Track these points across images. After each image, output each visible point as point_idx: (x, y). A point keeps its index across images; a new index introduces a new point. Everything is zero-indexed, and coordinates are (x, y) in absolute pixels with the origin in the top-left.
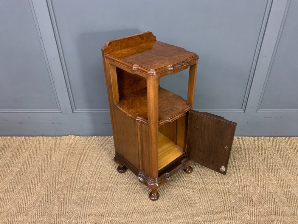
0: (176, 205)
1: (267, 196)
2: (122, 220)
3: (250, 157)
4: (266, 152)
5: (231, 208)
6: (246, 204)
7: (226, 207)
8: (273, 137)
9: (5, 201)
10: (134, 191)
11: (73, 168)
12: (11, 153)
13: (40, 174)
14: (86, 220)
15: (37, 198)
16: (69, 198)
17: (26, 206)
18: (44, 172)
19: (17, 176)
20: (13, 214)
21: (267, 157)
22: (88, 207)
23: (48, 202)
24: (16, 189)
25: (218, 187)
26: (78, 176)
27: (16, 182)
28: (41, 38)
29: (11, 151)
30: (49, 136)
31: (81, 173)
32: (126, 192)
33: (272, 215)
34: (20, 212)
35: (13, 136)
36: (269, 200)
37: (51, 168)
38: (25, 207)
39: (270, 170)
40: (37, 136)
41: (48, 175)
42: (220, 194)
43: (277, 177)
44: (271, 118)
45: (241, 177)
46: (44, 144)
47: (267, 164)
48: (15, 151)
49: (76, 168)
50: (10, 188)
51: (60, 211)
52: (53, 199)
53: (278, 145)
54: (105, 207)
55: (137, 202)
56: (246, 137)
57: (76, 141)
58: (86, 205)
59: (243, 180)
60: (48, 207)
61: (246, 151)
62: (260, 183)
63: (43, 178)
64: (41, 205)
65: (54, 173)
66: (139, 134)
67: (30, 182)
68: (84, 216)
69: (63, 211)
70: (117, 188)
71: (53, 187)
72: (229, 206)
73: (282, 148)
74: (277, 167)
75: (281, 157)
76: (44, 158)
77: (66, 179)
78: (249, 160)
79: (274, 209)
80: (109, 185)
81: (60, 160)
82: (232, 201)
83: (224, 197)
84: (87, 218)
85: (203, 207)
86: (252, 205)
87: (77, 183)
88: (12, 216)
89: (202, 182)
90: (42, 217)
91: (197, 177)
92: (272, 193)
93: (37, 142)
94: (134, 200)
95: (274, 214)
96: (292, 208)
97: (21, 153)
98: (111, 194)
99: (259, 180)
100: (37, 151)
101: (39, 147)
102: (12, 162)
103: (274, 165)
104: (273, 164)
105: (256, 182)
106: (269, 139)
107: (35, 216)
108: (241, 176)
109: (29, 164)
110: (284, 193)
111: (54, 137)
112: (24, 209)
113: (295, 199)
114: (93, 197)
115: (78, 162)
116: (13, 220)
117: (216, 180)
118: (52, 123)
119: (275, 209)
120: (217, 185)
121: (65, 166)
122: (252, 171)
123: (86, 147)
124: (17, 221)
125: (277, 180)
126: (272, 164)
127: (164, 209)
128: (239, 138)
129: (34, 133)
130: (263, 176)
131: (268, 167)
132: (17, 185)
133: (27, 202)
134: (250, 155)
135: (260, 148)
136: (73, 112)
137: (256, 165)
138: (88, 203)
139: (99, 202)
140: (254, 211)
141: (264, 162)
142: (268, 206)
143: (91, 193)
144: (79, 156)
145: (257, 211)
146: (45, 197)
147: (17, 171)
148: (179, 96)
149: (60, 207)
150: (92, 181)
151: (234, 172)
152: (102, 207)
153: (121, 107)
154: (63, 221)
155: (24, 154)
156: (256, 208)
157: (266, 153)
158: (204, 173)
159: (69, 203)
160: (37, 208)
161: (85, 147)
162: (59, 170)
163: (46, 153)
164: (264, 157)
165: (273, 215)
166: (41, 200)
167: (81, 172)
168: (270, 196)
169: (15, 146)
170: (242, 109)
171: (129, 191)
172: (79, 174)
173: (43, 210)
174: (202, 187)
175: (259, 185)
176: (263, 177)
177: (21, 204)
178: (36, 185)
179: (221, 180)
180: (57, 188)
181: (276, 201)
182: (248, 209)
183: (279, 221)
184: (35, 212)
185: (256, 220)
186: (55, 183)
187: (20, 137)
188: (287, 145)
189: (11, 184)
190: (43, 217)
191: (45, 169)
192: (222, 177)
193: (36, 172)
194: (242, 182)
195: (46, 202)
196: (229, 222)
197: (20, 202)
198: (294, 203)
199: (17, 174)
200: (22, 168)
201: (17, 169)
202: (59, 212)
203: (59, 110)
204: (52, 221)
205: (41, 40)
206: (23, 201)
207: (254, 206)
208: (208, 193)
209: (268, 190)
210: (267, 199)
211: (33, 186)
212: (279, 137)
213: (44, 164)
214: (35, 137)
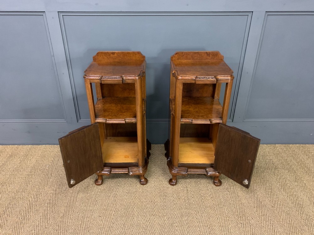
0: (171, 201)
2: (124, 214)
5: (220, 203)
7: (215, 202)
9: (17, 200)
10: (134, 190)
12: (19, 159)
13: (48, 177)
14: (92, 214)
15: (46, 197)
16: (76, 197)
17: (37, 204)
18: (52, 176)
19: (26, 179)
20: (25, 210)
22: (93, 204)
24: (26, 189)
27: (26, 183)
28: (54, 56)
32: (127, 191)
34: (31, 208)
35: (20, 145)
37: (57, 172)
39: (255, 172)
40: (43, 145)
41: (55, 178)
43: (261, 177)
44: (256, 127)
46: (49, 151)
48: (23, 158)
50: (21, 189)
51: (68, 207)
52: (61, 198)
54: (108, 204)
55: (137, 199)
60: (57, 203)
63: (51, 180)
64: (50, 202)
65: (61, 176)
67: (39, 184)
68: (89, 211)
69: (70, 207)
70: (119, 188)
71: (61, 187)
73: (267, 154)
74: (261, 169)
75: (265, 161)
76: (50, 164)
79: (256, 203)
82: (221, 197)
83: (214, 194)
84: (92, 212)
85: (195, 202)
87: (82, 184)
88: (25, 212)
92: (256, 191)
93: (43, 150)
94: (134, 198)
96: (272, 202)
97: (29, 160)
98: (113, 193)
100: (43, 157)
101: (45, 154)
102: (20, 167)
107: (45, 211)
109: (37, 168)
110: (266, 190)
112: (35, 205)
113: (276, 195)
114: (97, 195)
116: (26, 215)
118: (58, 132)
124: (29, 215)
125: (261, 180)
127: (161, 205)
129: (40, 141)
132: (27, 186)
133: (37, 200)
136: (78, 122)
138: (92, 200)
139: (103, 199)
140: (239, 205)
142: (251, 201)
143: (95, 193)
146: (53, 195)
147: (26, 175)
149: (67, 204)
154: (71, 215)
155: (32, 160)
156: (241, 203)
159: (76, 201)
160: (46, 204)
163: (52, 159)
165: (256, 208)
166: (50, 198)
169: (22, 153)
170: (230, 119)
171: (130, 191)
173: (53, 206)
174: (194, 186)
177: (32, 202)
178: (44, 186)
181: (259, 197)
182: (234, 204)
183: (261, 212)
184: (45, 208)
185: (241, 212)
186: (62, 184)
187: (26, 146)
188: (271, 151)
189: (21, 186)
190: (53, 212)
191: (52, 173)
193: (44, 176)
195: (55, 200)
196: (217, 214)
198: (274, 198)
199: (26, 177)
200: (30, 172)
201: (26, 173)
202: (67, 207)
203: (65, 120)
204: (61, 215)
205: (53, 58)
206: (34, 200)
207: (240, 200)
208: (201, 191)
209: (253, 188)
210: (251, 195)
211: (41, 187)
212: (265, 144)
213: (51, 169)
214: (41, 146)
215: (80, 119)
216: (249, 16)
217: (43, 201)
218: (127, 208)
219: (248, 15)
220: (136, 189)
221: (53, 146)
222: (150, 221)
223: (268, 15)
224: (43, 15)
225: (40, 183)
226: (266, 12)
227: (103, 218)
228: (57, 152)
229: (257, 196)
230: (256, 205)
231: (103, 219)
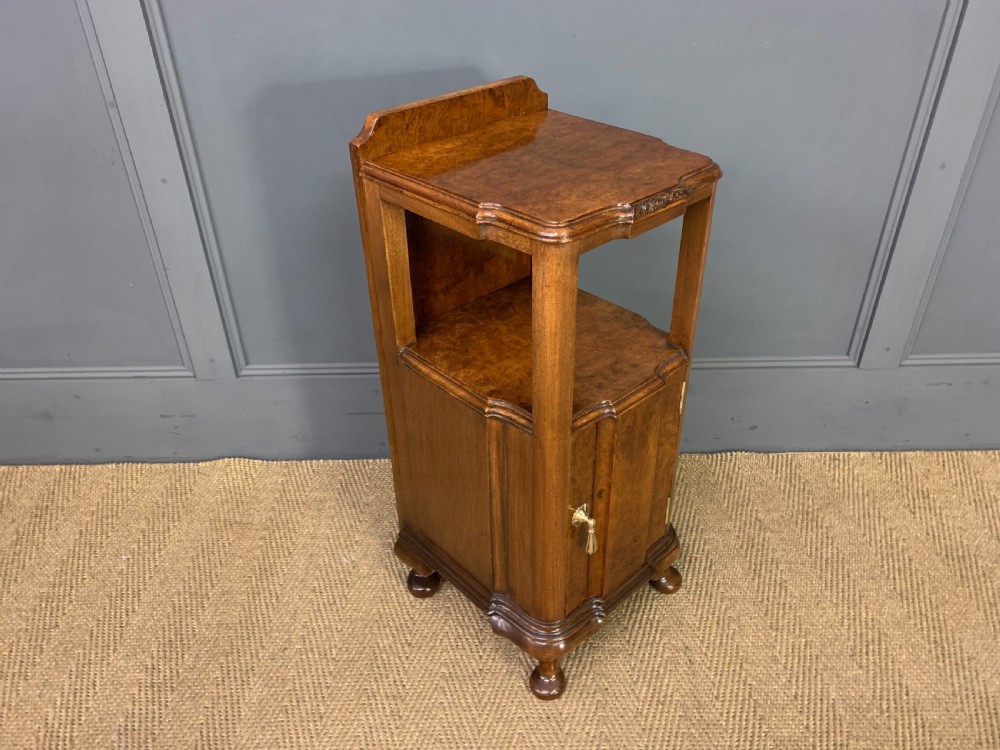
0: (630, 714)
1: (955, 674)
3: (882, 528)
4: (935, 509)
5: (831, 723)
6: (885, 707)
7: (812, 718)
8: (954, 453)
10: (474, 664)
11: (246, 581)
12: (12, 529)
15: (115, 699)
16: (235, 698)
17: (75, 734)
18: (139, 600)
19: (37, 617)
21: (943, 524)
22: (306, 732)
23: (157, 715)
24: (34, 665)
25: (776, 641)
26: (265, 612)
27: (34, 638)
28: (115, 104)
29: (13, 521)
30: (152, 461)
31: (274, 601)
32: (444, 670)
33: (981, 744)
35: (18, 464)
36: (967, 690)
37: (162, 582)
38: (71, 736)
39: (958, 573)
40: (108, 463)
41: (154, 609)
42: (785, 668)
43: (986, 599)
44: (950, 384)
45: (858, 602)
46: (133, 491)
47: (944, 554)
48: (27, 520)
49: (254, 583)
50: (11, 664)
52: (174, 704)
53: (974, 481)
54: (367, 730)
55: (488, 708)
56: (862, 454)
57: (250, 480)
58: (298, 723)
59: (864, 614)
60: (157, 732)
61: (866, 504)
62: (925, 624)
64: (129, 728)
65: (176, 599)
66: (494, 462)
67: (87, 638)
70: (411, 654)
71: (174, 656)
72: (825, 713)
73: (992, 493)
74: (980, 562)
75: (991, 527)
76: (135, 546)
77: (219, 624)
78: (879, 538)
79: (984, 723)
80: (381, 645)
81: (195, 554)
82: (833, 695)
83: (801, 679)
85: (727, 721)
86: (905, 709)
87: (261, 638)
89: (718, 623)
91: (698, 606)
92: (973, 663)
93: (107, 487)
94: (476, 701)
95: (988, 742)
97: (50, 528)
98: (388, 678)
99: (921, 614)
100: (107, 518)
101: (115, 501)
102: (16, 564)
103: (969, 555)
104: (966, 554)
105: (912, 622)
106: (941, 460)
108: (857, 598)
109: (81, 567)
111: (171, 466)
112: (67, 742)
114: (324, 691)
115: (261, 557)
117: (766, 615)
118: (163, 416)
119: (988, 721)
120: (774, 634)
121: (214, 576)
122: (894, 579)
123: (288, 501)
125: (985, 611)
126: (963, 552)
127: (588, 733)
128: (835, 459)
129: (97, 450)
130: (933, 597)
131: (948, 565)
132: (38, 650)
133: (76, 718)
134: (882, 520)
135: (912, 494)
136: (238, 376)
137: (906, 556)
138: (304, 715)
139: (347, 709)
140: (914, 731)
141: (934, 544)
142: (962, 710)
143: (315, 678)
144: (265, 533)
145: (927, 729)
146: (142, 693)
147: (35, 597)
148: (637, 315)
149: (201, 732)
150: (316, 627)
151: (829, 585)
152: (359, 730)
153: (423, 362)
155: (61, 531)
156: (920, 722)
157: (938, 511)
158: (721, 589)
159: (237, 717)
160: (114, 737)
161: (285, 501)
162: (193, 590)
163: (143, 525)
164: (932, 527)
166: (130, 707)
167: (274, 594)
168: (967, 673)
169: (26, 502)
170: (848, 354)
171: (457, 667)
172: (267, 605)
174: (718, 642)
175: (925, 632)
176: (933, 601)
177: (56, 725)
178: (109, 647)
179: (787, 616)
180: (189, 660)
181: (991, 690)
182: (893, 727)
186: (181, 640)
187: (44, 468)
189: (14, 649)
191: (142, 588)
192: (787, 606)
193: (107, 601)
194: (863, 624)
195: (150, 716)
197: (50, 718)
199: (38, 609)
200: (54, 586)
201: (38, 590)
203: (187, 370)
205: (113, 112)
206: (63, 714)
207: (915, 710)
208: (744, 665)
209: (959, 652)
210: (957, 685)
211: (97, 654)
212: (977, 450)
213: (136, 568)
214: (100, 467)
215: (247, 363)
217: (101, 719)
220: (481, 657)
221: (148, 466)
228: (162, 494)
229: (982, 688)
230: (982, 730)
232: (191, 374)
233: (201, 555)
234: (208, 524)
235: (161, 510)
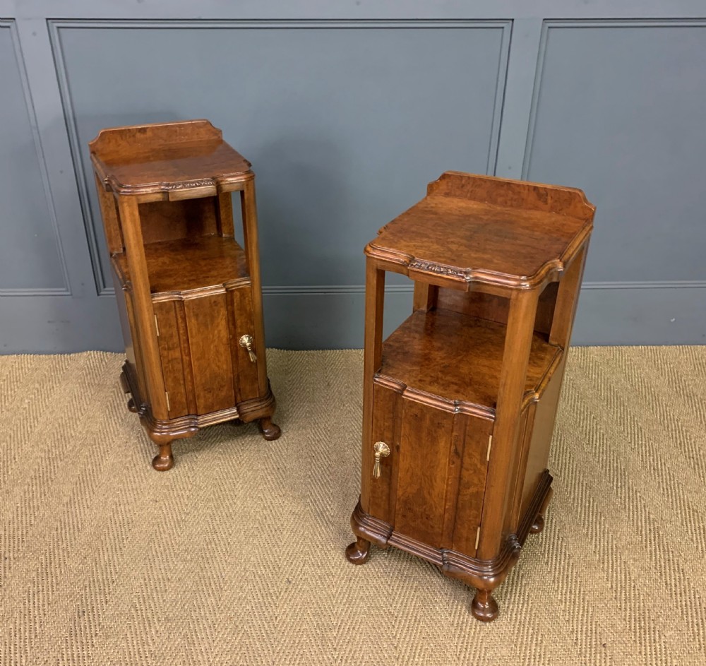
2: (212, 495)
11: (103, 412)
13: (28, 424)
14: (137, 497)
15: (28, 464)
16: (98, 464)
17: (6, 479)
18: (37, 421)
23: (52, 471)
28: (37, 127)
30: (40, 354)
31: (120, 421)
37: (51, 413)
40: (12, 354)
41: (47, 425)
46: (29, 369)
49: (107, 413)
51: (80, 484)
52: (62, 467)
55: (245, 466)
57: (104, 363)
58: (135, 473)
60: (53, 478)
63: (36, 430)
64: (37, 476)
67: (8, 438)
68: (131, 491)
69: (86, 484)
71: (61, 445)
76: (33, 396)
77: (87, 432)
81: (70, 399)
84: (138, 494)
87: (112, 439)
90: (43, 495)
93: (12, 367)
94: (238, 462)
100: (14, 382)
101: (18, 374)
107: (27, 494)
111: (52, 356)
113: (568, 453)
118: (49, 322)
121: (82, 410)
129: (5, 346)
136: (98, 295)
146: (44, 462)
149: (79, 478)
154: (88, 500)
159: (99, 472)
160: (29, 480)
162: (70, 417)
163: (37, 385)
166: (37, 467)
172: (116, 423)
173: (44, 484)
178: (21, 442)
180: (70, 448)
184: (26, 487)
186: (65, 439)
190: (45, 495)
191: (38, 415)
193: (19, 422)
195: (49, 471)
202: (78, 485)
203: (67, 291)
204: (66, 500)
205: (35, 132)
211: (14, 445)
213: (34, 406)
214: (7, 356)
215: (105, 287)
216: (505, 29)
217: (20, 473)
218: (220, 484)
219: (503, 28)
221: (37, 356)
222: (271, 508)
223: (549, 27)
224: (9, 27)
225: (10, 436)
226: (544, 20)
227: (162, 503)
228: (47, 371)
231: (164, 506)
232: (69, 293)
233: (74, 400)
234: (78, 385)
235: (47, 378)
